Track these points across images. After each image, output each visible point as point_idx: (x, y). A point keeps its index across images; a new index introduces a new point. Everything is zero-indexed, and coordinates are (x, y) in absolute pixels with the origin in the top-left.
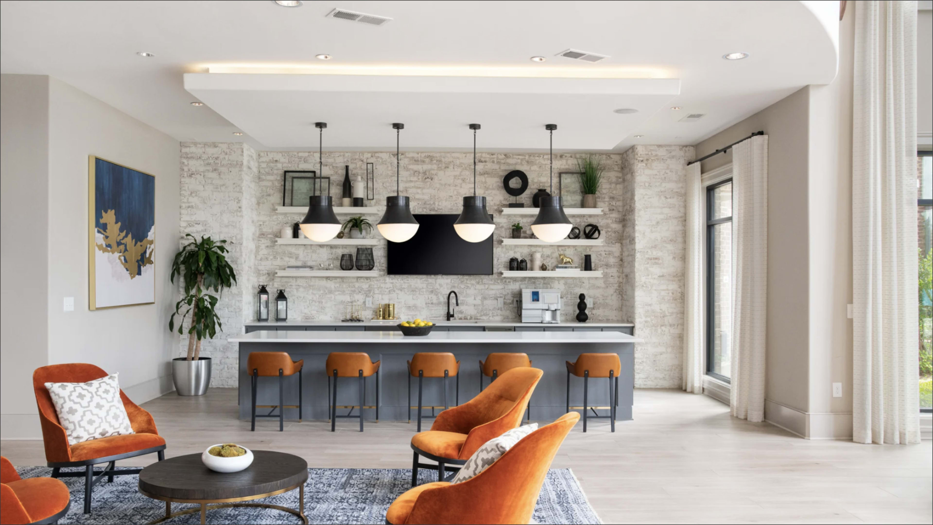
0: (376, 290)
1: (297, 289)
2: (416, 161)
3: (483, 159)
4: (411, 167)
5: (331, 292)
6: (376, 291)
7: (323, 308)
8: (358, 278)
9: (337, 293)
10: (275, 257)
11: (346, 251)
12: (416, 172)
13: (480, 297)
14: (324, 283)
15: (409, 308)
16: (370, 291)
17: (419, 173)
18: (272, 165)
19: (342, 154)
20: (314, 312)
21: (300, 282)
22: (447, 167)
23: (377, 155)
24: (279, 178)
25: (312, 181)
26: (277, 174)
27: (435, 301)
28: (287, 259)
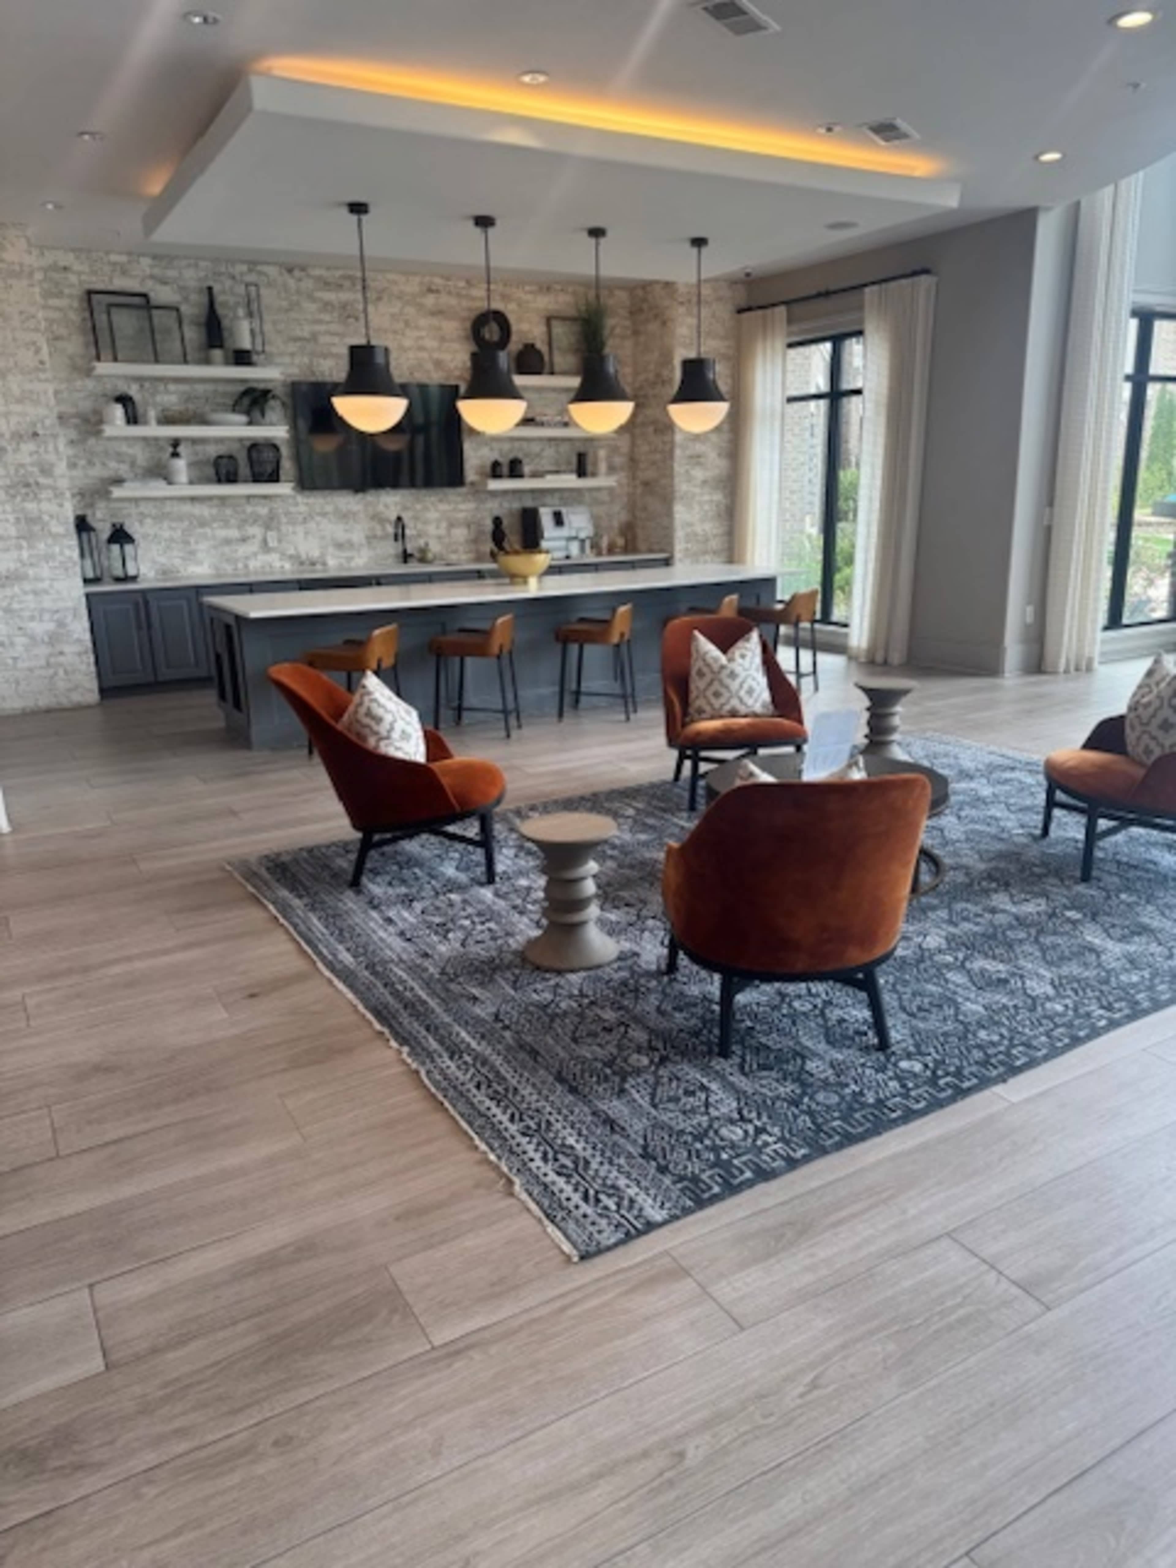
0: (282, 516)
1: (141, 522)
2: (327, 285)
3: (434, 287)
4: (319, 294)
5: (203, 523)
6: (284, 520)
7: (193, 553)
8: (249, 497)
9: (215, 525)
10: (90, 463)
11: (222, 450)
12: (327, 306)
13: (444, 525)
14: (187, 508)
15: (339, 546)
16: (271, 519)
17: (333, 306)
18: (56, 276)
19: (192, 261)
20: (177, 562)
21: (144, 508)
22: (379, 299)
23: (259, 268)
24: (76, 304)
25: (143, 313)
26: (70, 296)
27: (379, 533)
28: (113, 464)
